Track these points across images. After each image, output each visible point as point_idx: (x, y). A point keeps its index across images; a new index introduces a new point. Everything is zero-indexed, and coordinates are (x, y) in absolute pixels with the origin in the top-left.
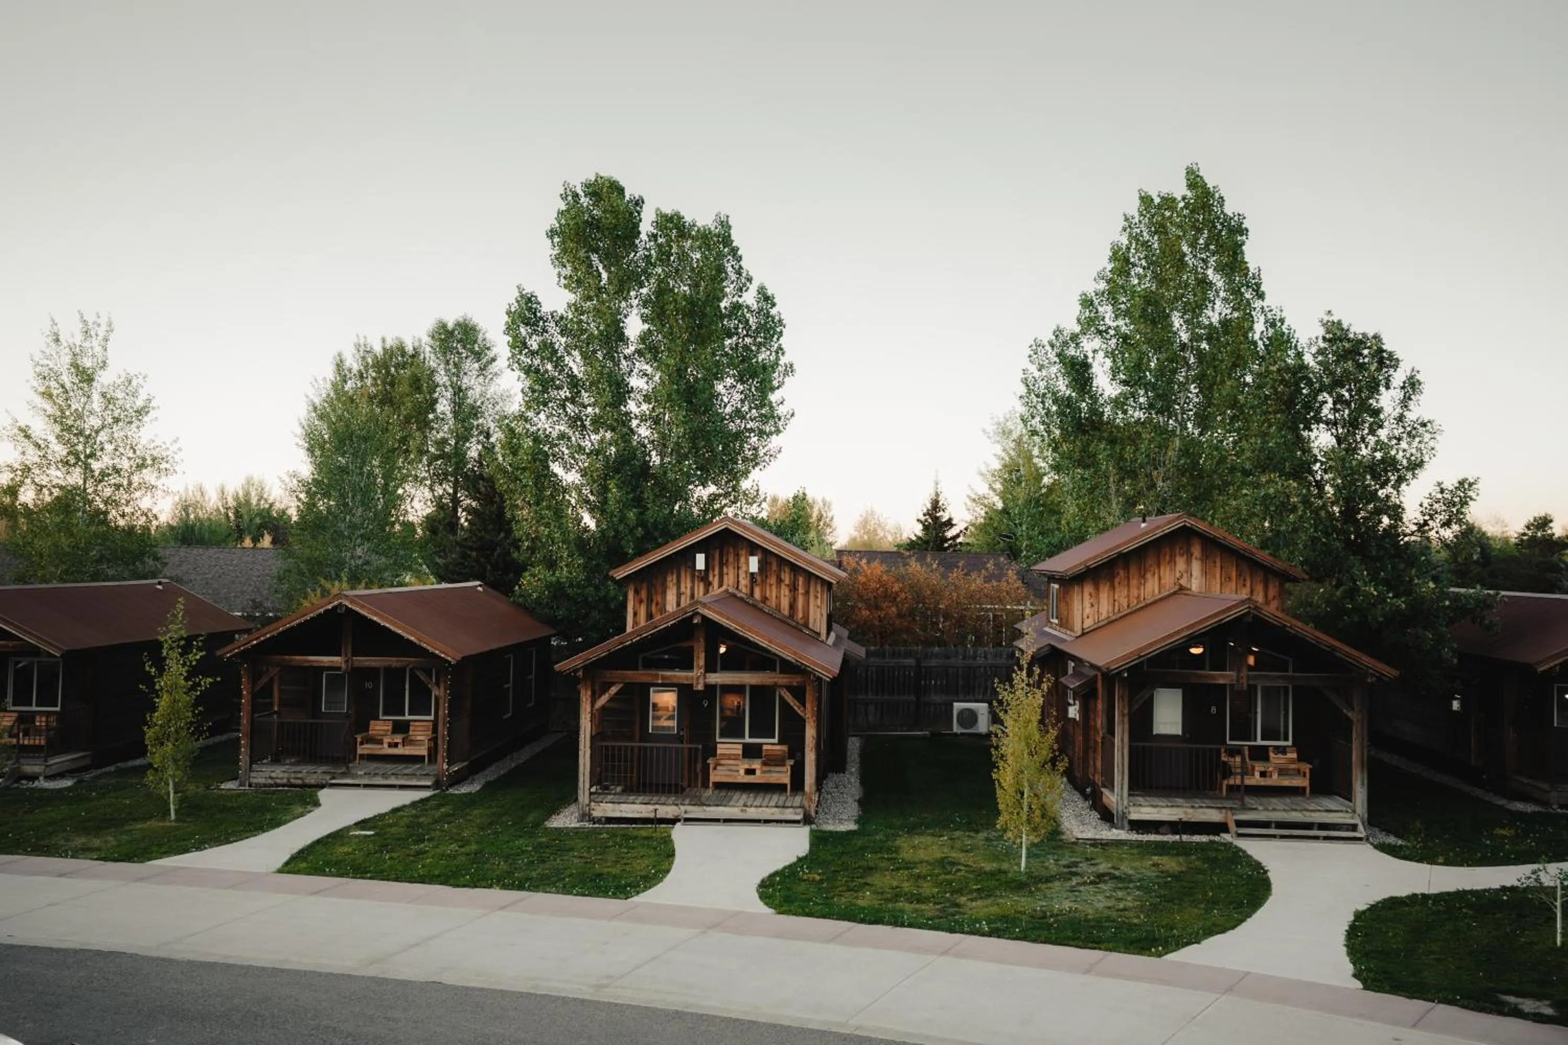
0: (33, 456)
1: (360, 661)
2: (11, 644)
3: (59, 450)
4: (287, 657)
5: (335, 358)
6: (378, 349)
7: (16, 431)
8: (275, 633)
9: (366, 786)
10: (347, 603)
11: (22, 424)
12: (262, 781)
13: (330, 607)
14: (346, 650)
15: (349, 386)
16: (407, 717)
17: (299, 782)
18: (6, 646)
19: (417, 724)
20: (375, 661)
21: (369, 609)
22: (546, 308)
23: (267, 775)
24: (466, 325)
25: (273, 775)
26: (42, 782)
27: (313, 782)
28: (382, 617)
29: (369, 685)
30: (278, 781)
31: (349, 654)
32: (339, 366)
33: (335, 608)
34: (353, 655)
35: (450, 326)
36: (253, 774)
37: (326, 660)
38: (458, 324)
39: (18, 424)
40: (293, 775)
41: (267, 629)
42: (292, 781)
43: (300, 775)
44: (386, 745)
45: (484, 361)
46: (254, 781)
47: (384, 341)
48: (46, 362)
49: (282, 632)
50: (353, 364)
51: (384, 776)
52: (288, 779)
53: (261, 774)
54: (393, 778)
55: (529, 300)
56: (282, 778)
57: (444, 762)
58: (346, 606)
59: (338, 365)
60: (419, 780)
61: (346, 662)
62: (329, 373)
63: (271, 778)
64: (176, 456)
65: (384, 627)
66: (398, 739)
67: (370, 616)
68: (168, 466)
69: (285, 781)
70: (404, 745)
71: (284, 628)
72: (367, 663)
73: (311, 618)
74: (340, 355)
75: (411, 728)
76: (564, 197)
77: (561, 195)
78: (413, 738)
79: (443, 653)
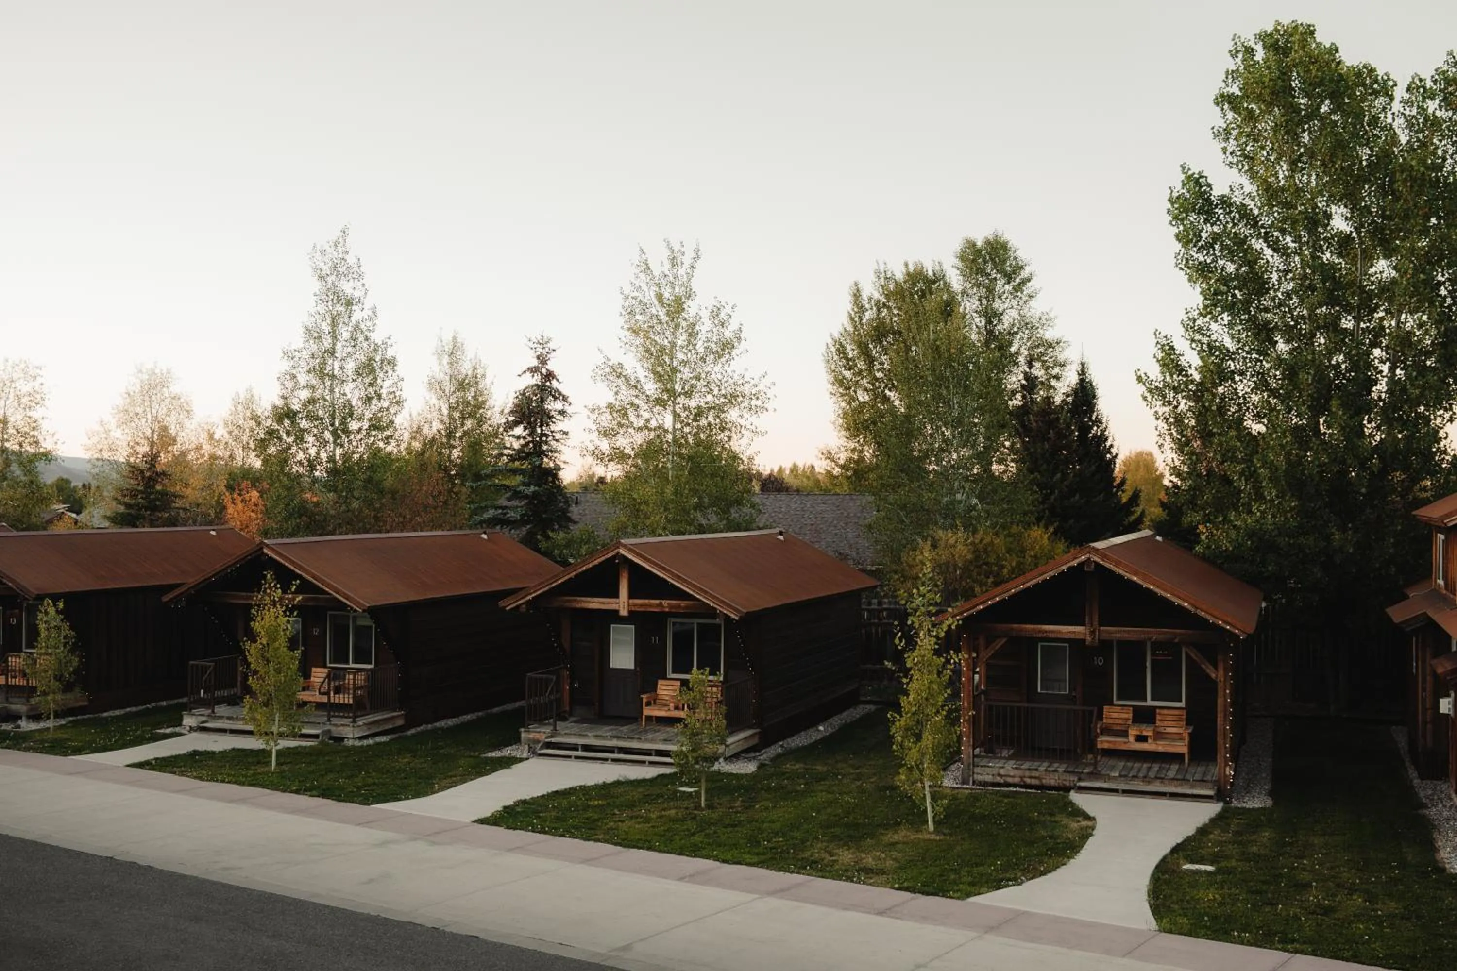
0: (626, 395)
1: (1107, 632)
2: (683, 603)
3: (651, 387)
4: (1015, 626)
5: (850, 288)
6: (900, 276)
7: (607, 370)
8: (1006, 596)
9: (1125, 792)
10: (1097, 559)
11: (614, 361)
12: (989, 778)
13: (1075, 563)
14: (1091, 619)
15: (868, 315)
16: (1150, 703)
17: (1034, 782)
18: (679, 606)
19: (1165, 712)
20: (1128, 632)
21: (1126, 566)
22: (1218, 190)
23: (995, 771)
24: (997, 242)
25: (1002, 772)
26: (723, 764)
27: (1053, 783)
28: (1145, 577)
29: (1099, 661)
30: (1010, 780)
31: (1096, 623)
32: (857, 295)
33: (1082, 564)
34: (1100, 625)
35: (979, 244)
36: (977, 770)
37: (1066, 630)
38: (988, 242)
39: (611, 363)
40: (1027, 773)
41: (999, 589)
42: (1028, 781)
43: (1036, 774)
44: (1131, 739)
45: (1018, 280)
46: (979, 778)
47: (906, 265)
48: (635, 294)
49: (1015, 595)
50: (871, 291)
51: (1146, 779)
52: (1021, 777)
53: (987, 769)
54: (1158, 783)
55: (1197, 182)
56: (1013, 777)
57: (1226, 765)
58: (1097, 564)
59: (855, 295)
60: (1192, 787)
61: (1092, 633)
62: (846, 306)
63: (999, 775)
64: (768, 392)
65: (1147, 589)
66: (1148, 731)
67: (1127, 575)
68: (759, 403)
69: (1017, 780)
70: (1155, 740)
71: (1018, 589)
72: (1118, 635)
73: (1052, 578)
74: (856, 284)
75: (1158, 717)
76: (1234, 54)
77: (1230, 51)
78: (1162, 730)
79: (1229, 624)
